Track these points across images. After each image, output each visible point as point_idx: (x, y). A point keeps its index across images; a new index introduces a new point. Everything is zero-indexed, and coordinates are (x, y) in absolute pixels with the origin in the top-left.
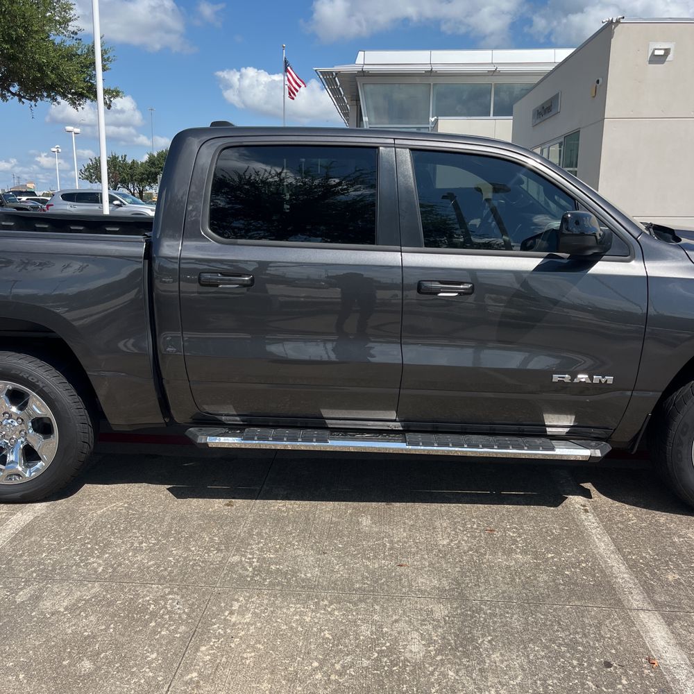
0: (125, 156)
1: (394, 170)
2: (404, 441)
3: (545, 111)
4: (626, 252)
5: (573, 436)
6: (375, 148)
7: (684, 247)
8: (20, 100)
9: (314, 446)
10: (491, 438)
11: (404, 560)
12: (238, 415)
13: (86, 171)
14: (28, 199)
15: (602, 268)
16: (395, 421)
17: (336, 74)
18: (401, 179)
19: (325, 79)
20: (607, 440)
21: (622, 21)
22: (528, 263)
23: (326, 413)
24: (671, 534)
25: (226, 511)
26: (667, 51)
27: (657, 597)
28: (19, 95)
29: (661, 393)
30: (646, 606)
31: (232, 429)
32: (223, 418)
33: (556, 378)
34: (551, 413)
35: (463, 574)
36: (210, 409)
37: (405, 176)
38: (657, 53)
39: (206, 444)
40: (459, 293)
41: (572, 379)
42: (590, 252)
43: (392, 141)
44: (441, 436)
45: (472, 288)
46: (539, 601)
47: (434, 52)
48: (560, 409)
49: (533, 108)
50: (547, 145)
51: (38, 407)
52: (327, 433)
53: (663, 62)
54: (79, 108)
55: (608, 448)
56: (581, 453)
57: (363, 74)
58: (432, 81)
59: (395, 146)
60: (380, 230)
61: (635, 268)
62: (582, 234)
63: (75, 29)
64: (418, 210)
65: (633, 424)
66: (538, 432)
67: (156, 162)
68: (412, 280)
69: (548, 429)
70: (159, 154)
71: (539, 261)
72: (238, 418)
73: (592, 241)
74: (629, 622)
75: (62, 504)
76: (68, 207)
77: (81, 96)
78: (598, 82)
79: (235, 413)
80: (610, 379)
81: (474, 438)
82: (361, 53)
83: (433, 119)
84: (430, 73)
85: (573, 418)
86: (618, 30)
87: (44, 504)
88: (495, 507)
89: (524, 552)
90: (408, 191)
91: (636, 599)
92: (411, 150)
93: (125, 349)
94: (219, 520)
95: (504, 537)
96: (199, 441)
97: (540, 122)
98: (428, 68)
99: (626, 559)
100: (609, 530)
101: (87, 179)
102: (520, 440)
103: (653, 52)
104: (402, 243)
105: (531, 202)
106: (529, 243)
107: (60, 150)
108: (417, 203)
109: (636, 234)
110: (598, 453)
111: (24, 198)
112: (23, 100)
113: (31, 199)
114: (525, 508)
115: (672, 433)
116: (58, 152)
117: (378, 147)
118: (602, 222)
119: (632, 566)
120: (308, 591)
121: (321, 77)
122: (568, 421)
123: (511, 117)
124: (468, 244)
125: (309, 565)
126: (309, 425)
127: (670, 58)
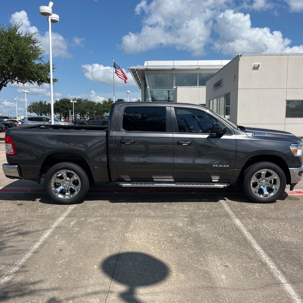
0: (46, 101)
1: (170, 113)
2: (175, 184)
3: (218, 85)
4: (230, 133)
5: (219, 182)
6: (165, 107)
7: (245, 132)
8: (17, 83)
9: (151, 186)
10: (198, 183)
11: (176, 212)
12: (130, 178)
13: (28, 108)
14: (7, 120)
15: (224, 137)
16: (172, 179)
17: (136, 70)
18: (172, 115)
19: (132, 72)
20: (229, 183)
21: (242, 55)
22: (206, 136)
23: (153, 177)
24: (245, 206)
25: (127, 205)
26: (259, 66)
27: (239, 217)
28: (17, 81)
29: (241, 170)
30: (236, 218)
31: (128, 182)
32: (126, 179)
33: (214, 166)
34: (213, 175)
35: (191, 214)
36: (123, 177)
37: (173, 114)
38: (255, 66)
39: (122, 186)
40: (188, 144)
41: (218, 166)
42: (221, 133)
43: (169, 105)
44: (185, 183)
45: (191, 143)
46: (210, 218)
47: (174, 61)
48: (215, 174)
49: (214, 83)
50: (219, 98)
51: (76, 177)
52: (154, 182)
53: (258, 69)
54: (41, 86)
55: (229, 185)
56: (222, 186)
57: (147, 70)
58: (174, 72)
59: (170, 107)
60: (167, 128)
61: (233, 137)
62: (218, 128)
63: (41, 57)
64: (177, 123)
65: (235, 179)
66: (210, 181)
67: (59, 104)
68: (176, 141)
69: (213, 180)
70: (60, 100)
71: (208, 136)
72: (130, 179)
73: (220, 130)
74: (231, 220)
75: (80, 204)
76: (30, 123)
77: (43, 81)
78: (235, 76)
79: (129, 178)
80: (228, 166)
81: (193, 183)
82: (146, 62)
83: (175, 87)
84: (173, 69)
85: (219, 177)
86: (241, 58)
87: (76, 205)
88: (199, 203)
89: (207, 210)
90: (174, 118)
91: (234, 217)
92: (175, 108)
93: (96, 161)
94: (125, 206)
95: (202, 208)
96: (120, 185)
97: (216, 89)
98: (173, 67)
99: (233, 211)
100: (229, 206)
101: (29, 111)
102: (205, 183)
103: (254, 66)
104: (173, 131)
105: (208, 120)
106: (206, 131)
107: (18, 99)
108: (176, 121)
109: (233, 128)
110: (226, 186)
111: (6, 120)
112: (19, 83)
113: (9, 120)
114: (208, 203)
115: (245, 180)
116: (17, 100)
117: (166, 107)
118: (224, 125)
119: (234, 212)
120: (153, 217)
121: (130, 71)
122: (218, 178)
123: (206, 86)
124: (190, 132)
125: (152, 213)
126: (149, 181)
127: (260, 68)
